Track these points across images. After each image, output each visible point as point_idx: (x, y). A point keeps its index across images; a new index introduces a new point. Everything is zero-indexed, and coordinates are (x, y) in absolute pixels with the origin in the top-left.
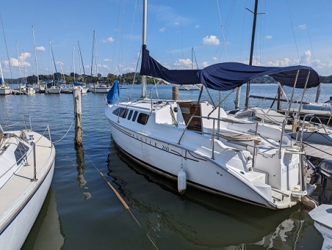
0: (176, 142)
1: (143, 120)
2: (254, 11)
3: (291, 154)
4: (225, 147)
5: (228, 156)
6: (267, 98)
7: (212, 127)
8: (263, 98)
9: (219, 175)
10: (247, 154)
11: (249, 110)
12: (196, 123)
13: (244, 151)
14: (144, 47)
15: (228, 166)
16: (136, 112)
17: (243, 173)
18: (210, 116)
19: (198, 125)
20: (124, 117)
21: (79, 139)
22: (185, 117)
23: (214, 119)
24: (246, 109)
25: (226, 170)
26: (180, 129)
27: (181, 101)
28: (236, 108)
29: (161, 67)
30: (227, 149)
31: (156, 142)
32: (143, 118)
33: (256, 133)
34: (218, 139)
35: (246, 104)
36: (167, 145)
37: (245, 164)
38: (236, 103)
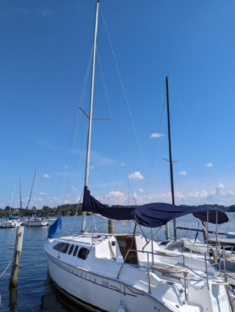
0: (114, 276)
1: (83, 254)
2: (169, 160)
3: (218, 285)
4: (159, 280)
5: (163, 289)
6: (192, 230)
7: (146, 261)
8: (188, 229)
9: (157, 310)
10: (179, 286)
11: (178, 241)
12: (132, 256)
13: (177, 284)
14: (86, 188)
15: (164, 300)
16: (77, 247)
17: (178, 306)
18: (144, 250)
19: (134, 259)
20: (65, 252)
21: (16, 278)
22: (123, 251)
23: (148, 252)
24: (175, 240)
25: (162, 304)
26: (118, 263)
27: (117, 235)
28: (167, 238)
29: (100, 204)
30: (162, 282)
31: (96, 277)
32: (83, 253)
33: (184, 265)
34: (153, 272)
35: (175, 235)
36: (106, 280)
37: (179, 297)
38: (166, 234)
